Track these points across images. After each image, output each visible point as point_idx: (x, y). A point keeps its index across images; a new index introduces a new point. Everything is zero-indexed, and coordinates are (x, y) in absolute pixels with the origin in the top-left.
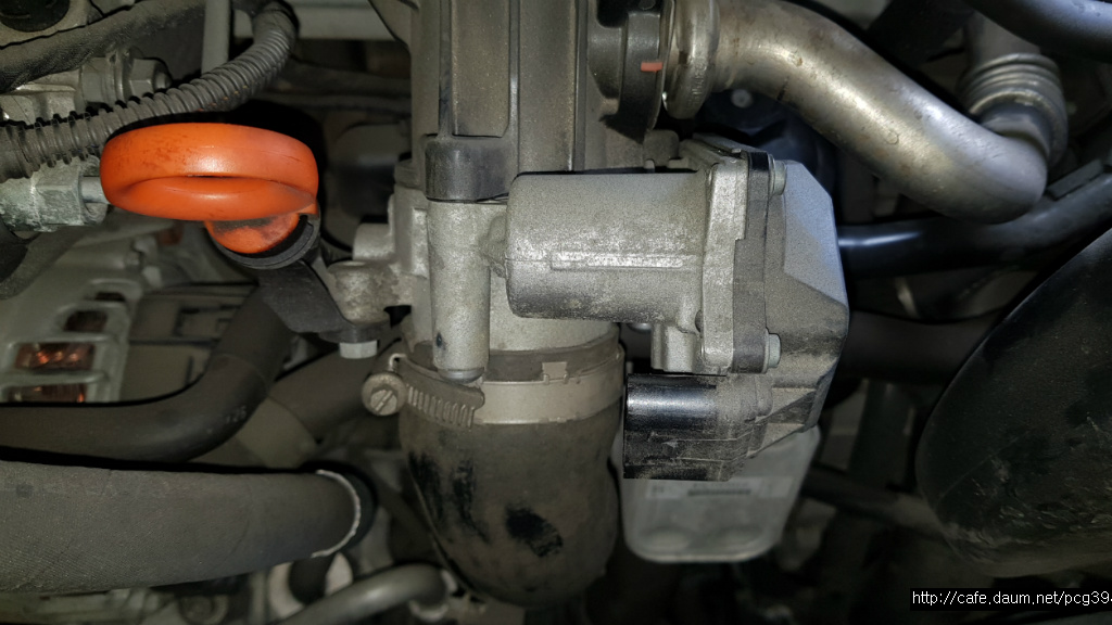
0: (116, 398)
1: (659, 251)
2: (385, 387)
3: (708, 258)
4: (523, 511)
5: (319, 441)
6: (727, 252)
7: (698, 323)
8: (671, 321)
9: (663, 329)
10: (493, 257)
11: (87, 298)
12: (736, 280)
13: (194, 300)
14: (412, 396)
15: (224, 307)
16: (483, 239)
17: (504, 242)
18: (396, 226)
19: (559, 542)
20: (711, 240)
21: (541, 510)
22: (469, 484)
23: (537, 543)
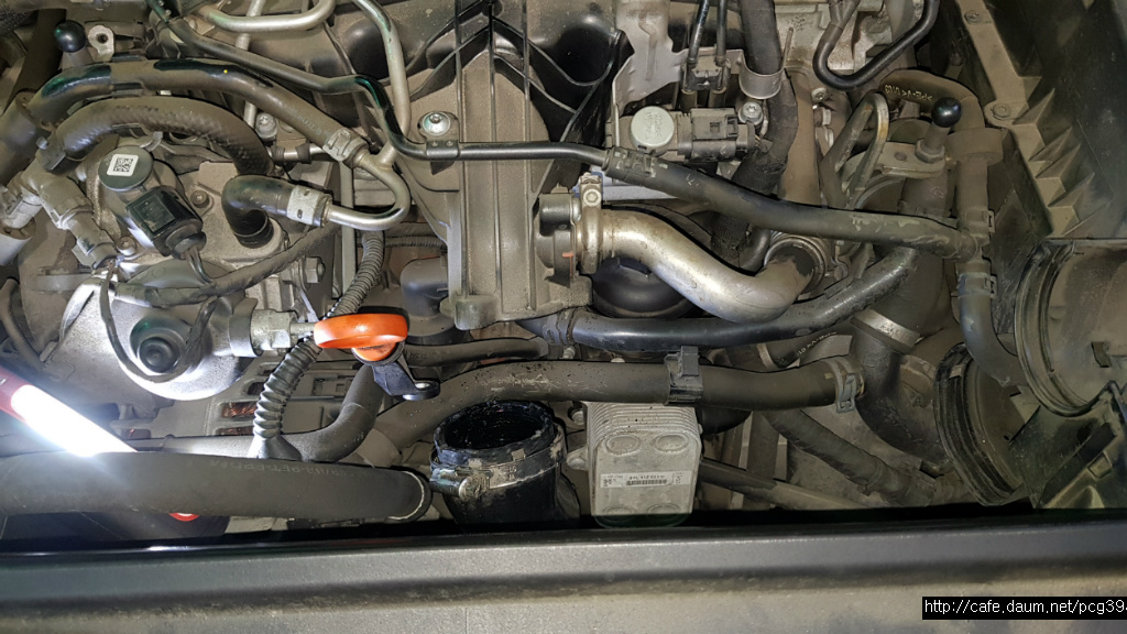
5: (401, 453)
11: (259, 375)
13: (321, 374)
15: (340, 377)
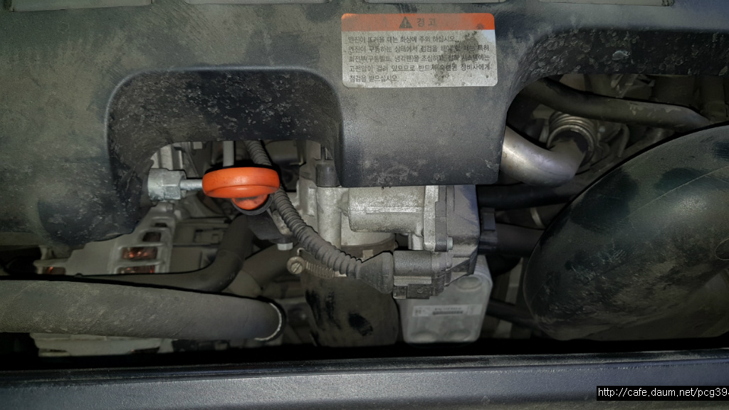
0: (168, 271)
1: (407, 206)
2: (297, 262)
3: (425, 209)
4: (355, 314)
5: (262, 289)
6: (432, 206)
7: (422, 233)
8: (413, 233)
9: (411, 235)
10: (343, 209)
11: (152, 226)
12: (436, 217)
13: (200, 226)
14: (308, 266)
16: (339, 202)
17: (348, 203)
18: (300, 194)
19: (371, 329)
20: (426, 202)
21: (363, 314)
22: (332, 303)
23: (362, 329)
